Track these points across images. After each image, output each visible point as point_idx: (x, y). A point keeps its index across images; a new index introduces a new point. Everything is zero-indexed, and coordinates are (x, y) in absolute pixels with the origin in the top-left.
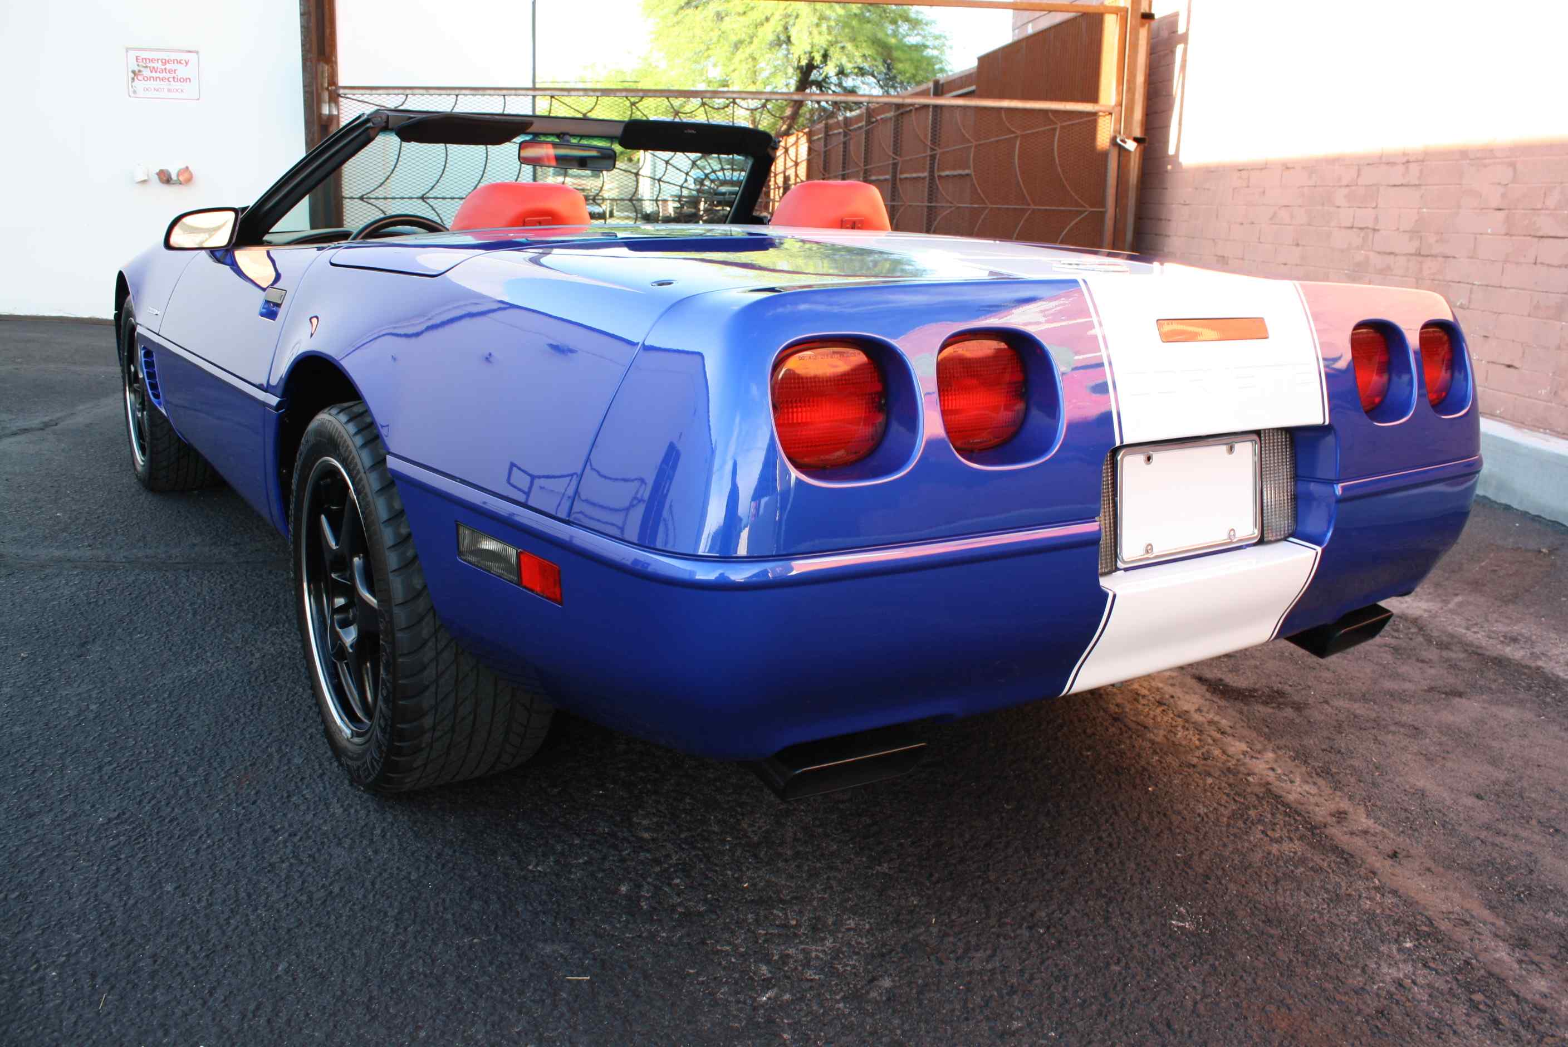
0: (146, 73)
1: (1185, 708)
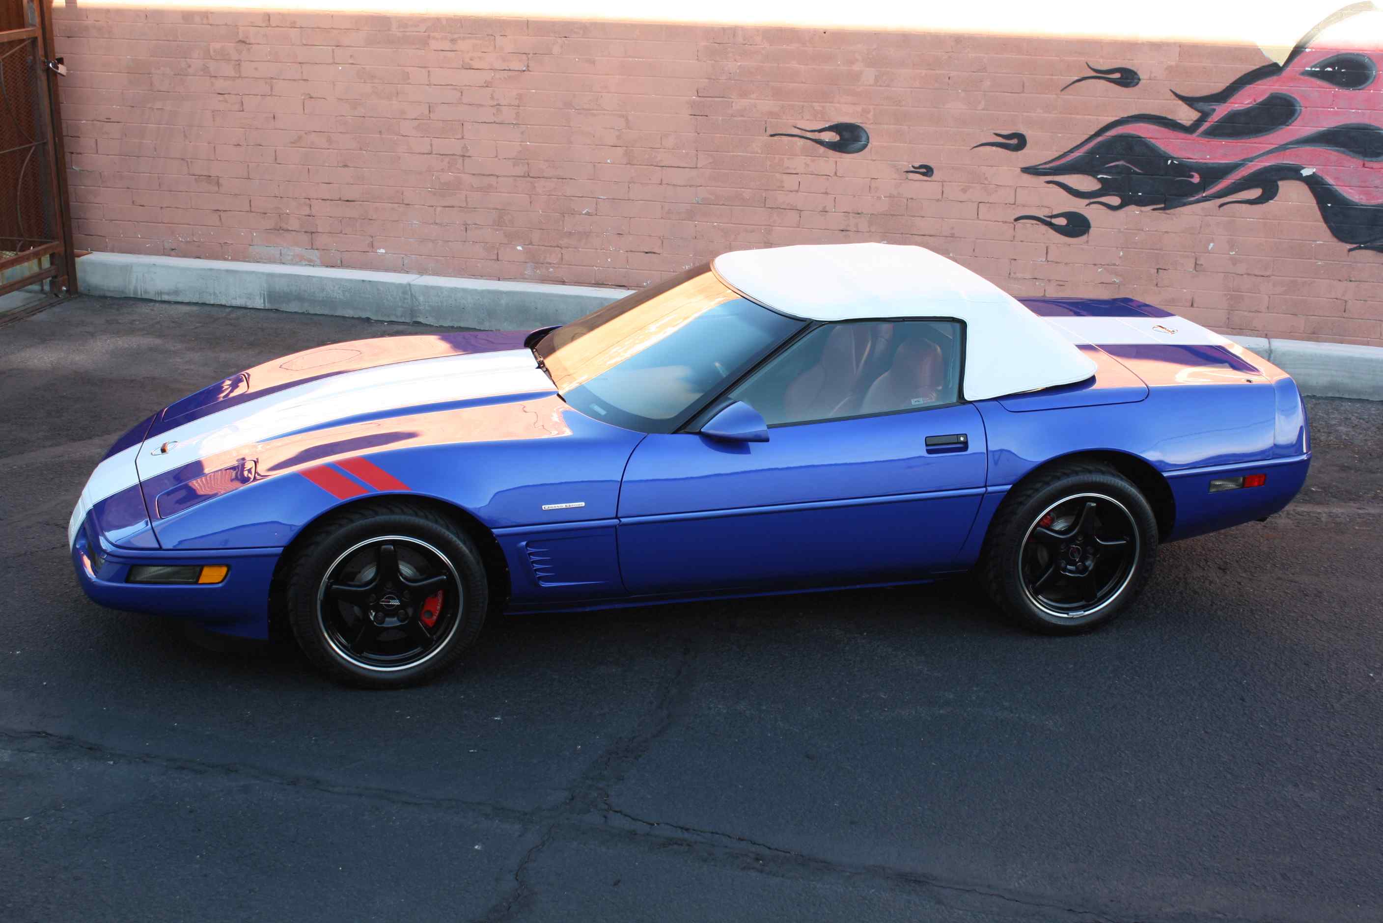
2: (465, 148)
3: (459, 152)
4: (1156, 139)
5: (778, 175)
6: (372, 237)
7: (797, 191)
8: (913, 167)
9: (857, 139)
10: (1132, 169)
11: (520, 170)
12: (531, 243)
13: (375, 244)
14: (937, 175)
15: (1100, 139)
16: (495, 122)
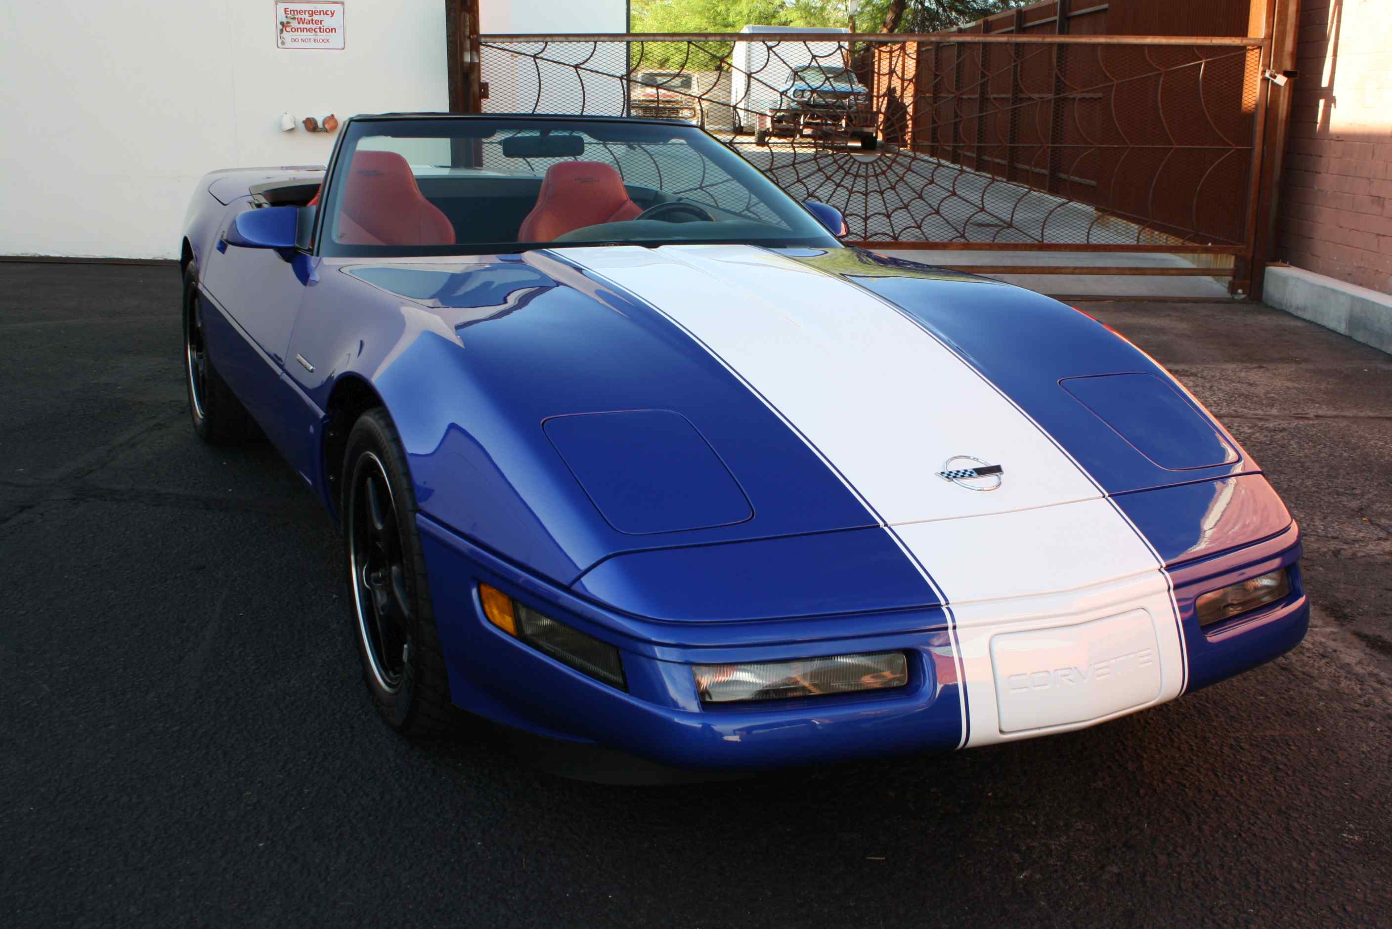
0: (294, 24)
1: (1347, 661)
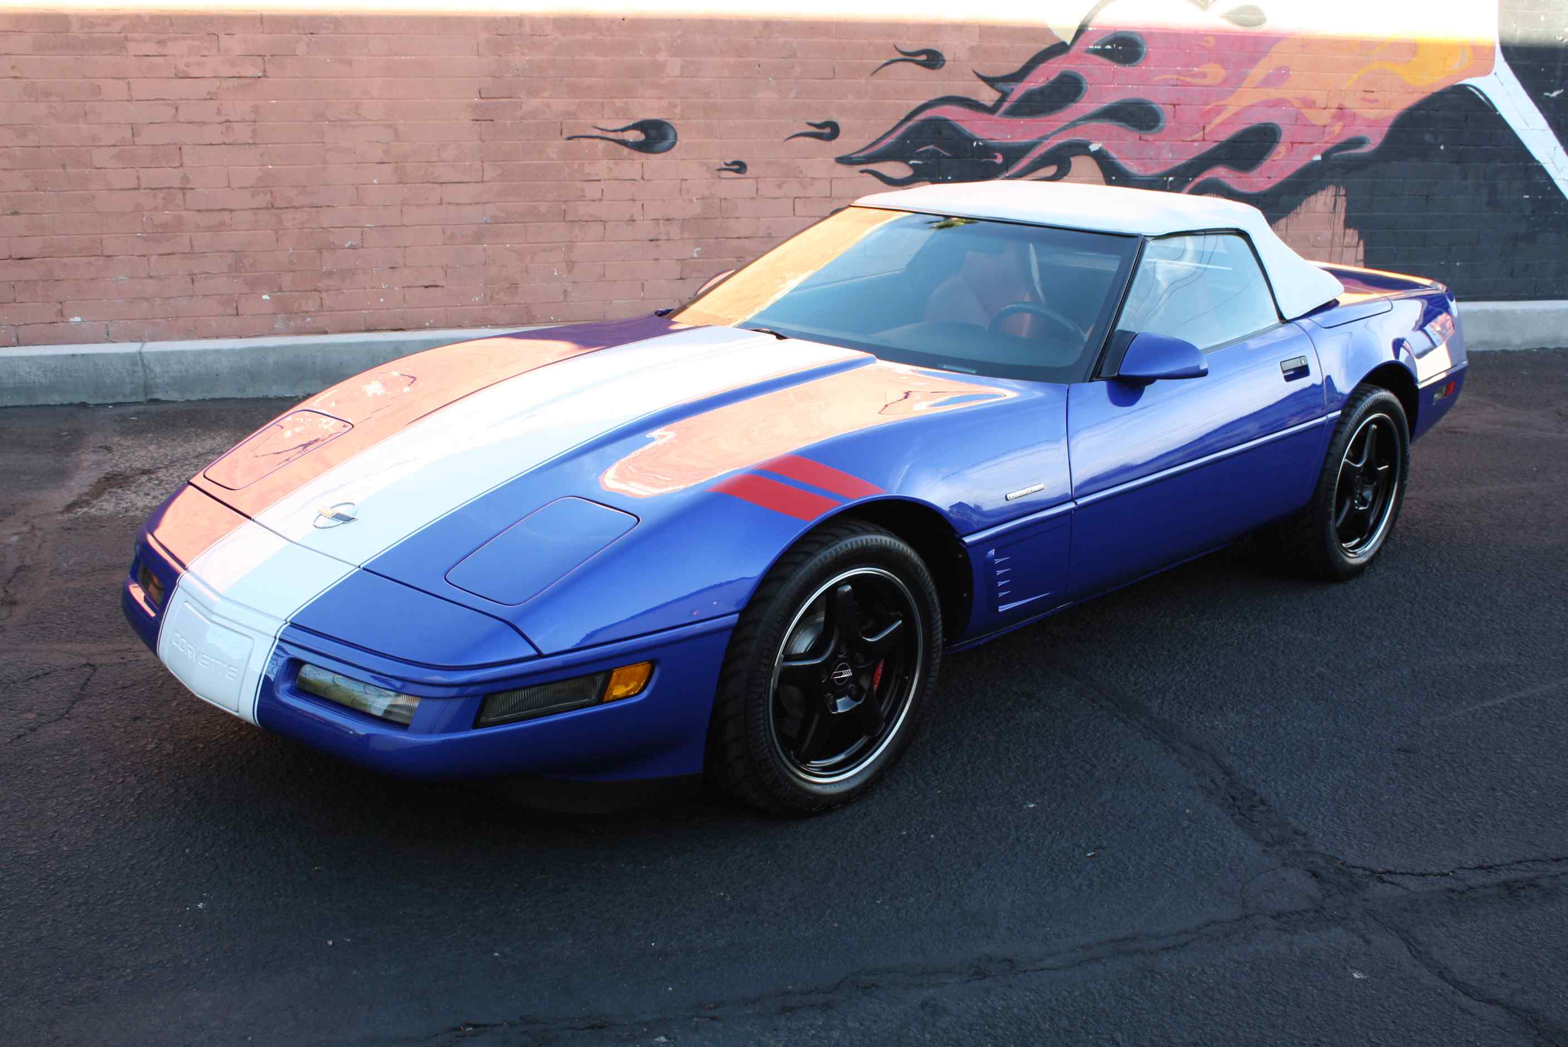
2: (185, 178)
3: (177, 184)
4: (963, 121)
5: (578, 184)
6: (61, 303)
7: (601, 200)
8: (726, 164)
9: (664, 137)
10: (940, 153)
11: (262, 200)
12: (280, 290)
13: (65, 312)
14: (751, 171)
15: (910, 124)
16: (224, 143)
